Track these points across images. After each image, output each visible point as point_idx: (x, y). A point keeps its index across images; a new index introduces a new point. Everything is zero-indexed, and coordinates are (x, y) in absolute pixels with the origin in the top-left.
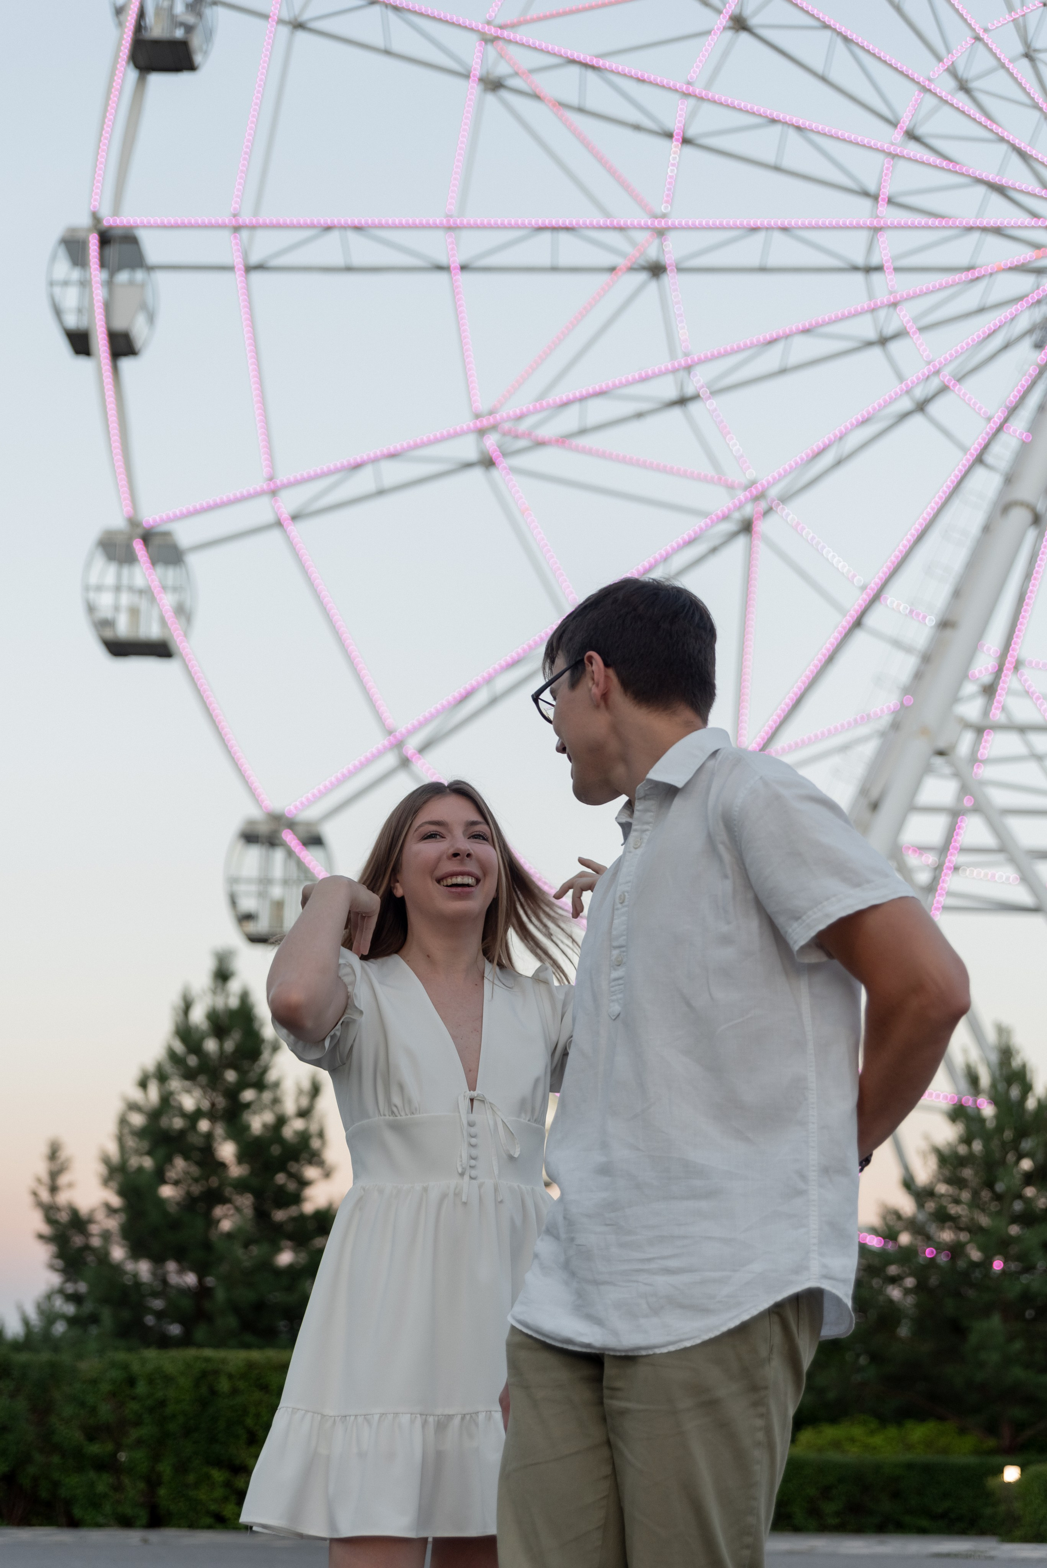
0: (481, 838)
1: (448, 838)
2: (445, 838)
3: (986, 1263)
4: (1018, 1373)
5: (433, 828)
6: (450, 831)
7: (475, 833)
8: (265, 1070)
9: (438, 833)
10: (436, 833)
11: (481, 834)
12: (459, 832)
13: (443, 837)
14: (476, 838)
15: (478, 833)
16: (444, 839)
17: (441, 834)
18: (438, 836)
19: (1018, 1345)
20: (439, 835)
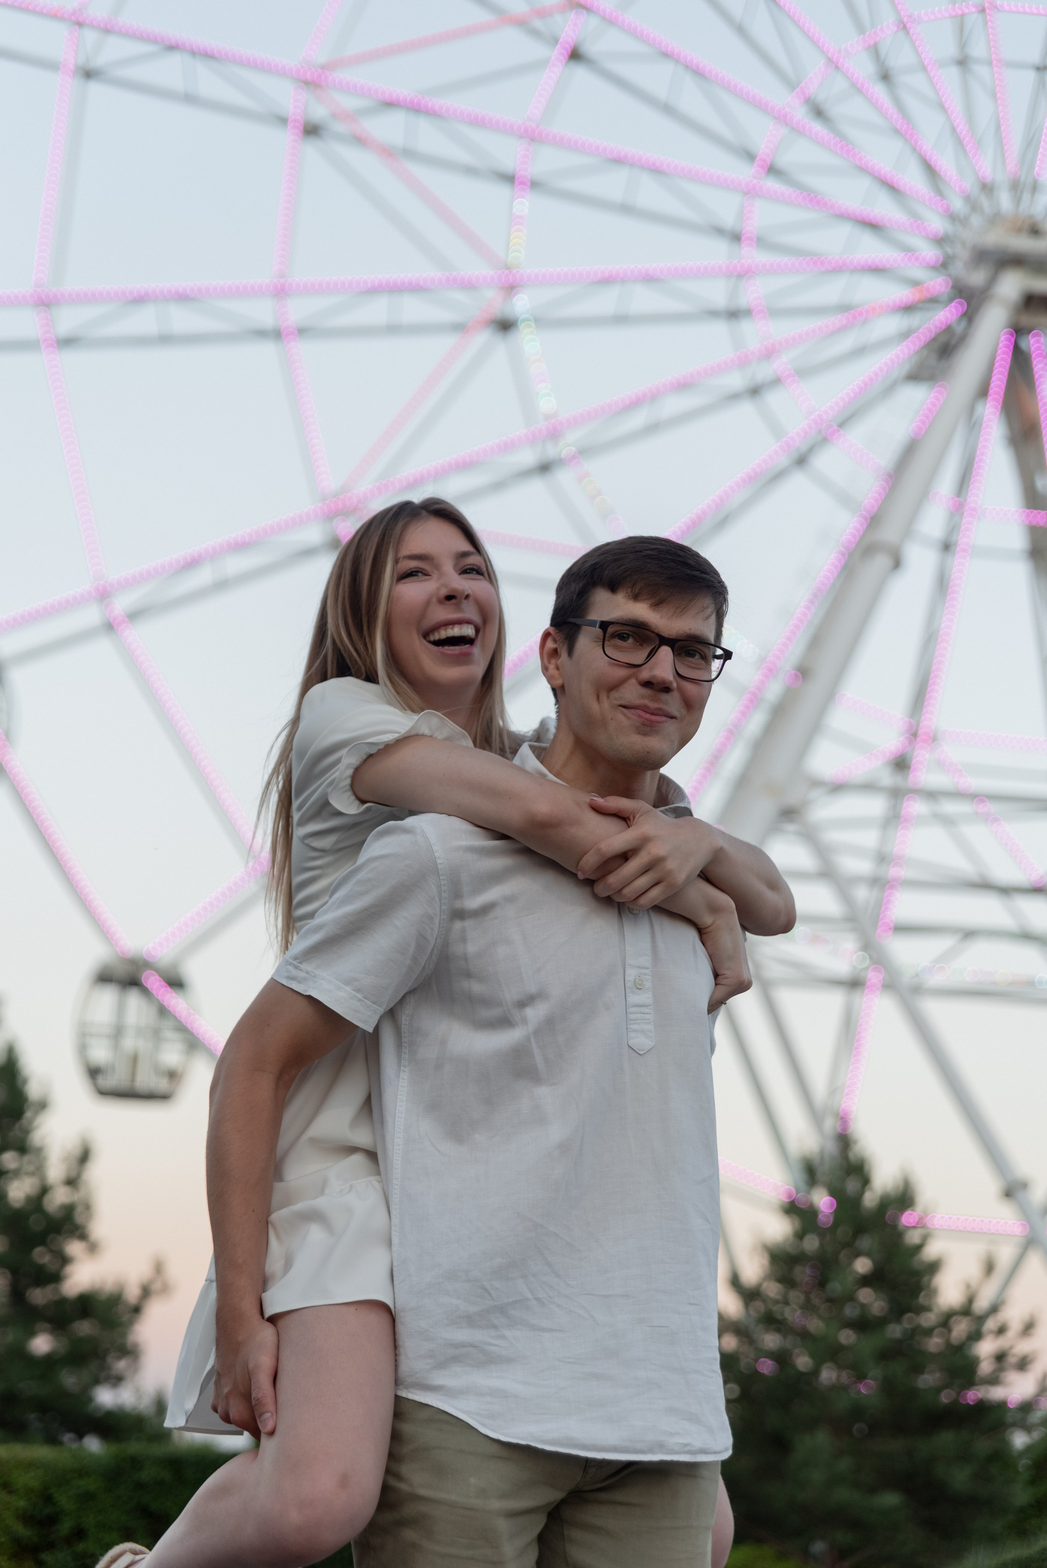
0: (475, 572)
1: (435, 576)
2: (430, 575)
3: (815, 1372)
4: (844, 1495)
5: (413, 564)
6: (438, 567)
7: (469, 567)
8: (27, 1132)
9: (421, 570)
10: (418, 570)
11: (475, 567)
12: (448, 567)
13: (426, 575)
14: (469, 573)
15: (472, 567)
16: (428, 577)
17: (424, 571)
18: (420, 574)
19: (845, 1464)
20: (421, 572)
